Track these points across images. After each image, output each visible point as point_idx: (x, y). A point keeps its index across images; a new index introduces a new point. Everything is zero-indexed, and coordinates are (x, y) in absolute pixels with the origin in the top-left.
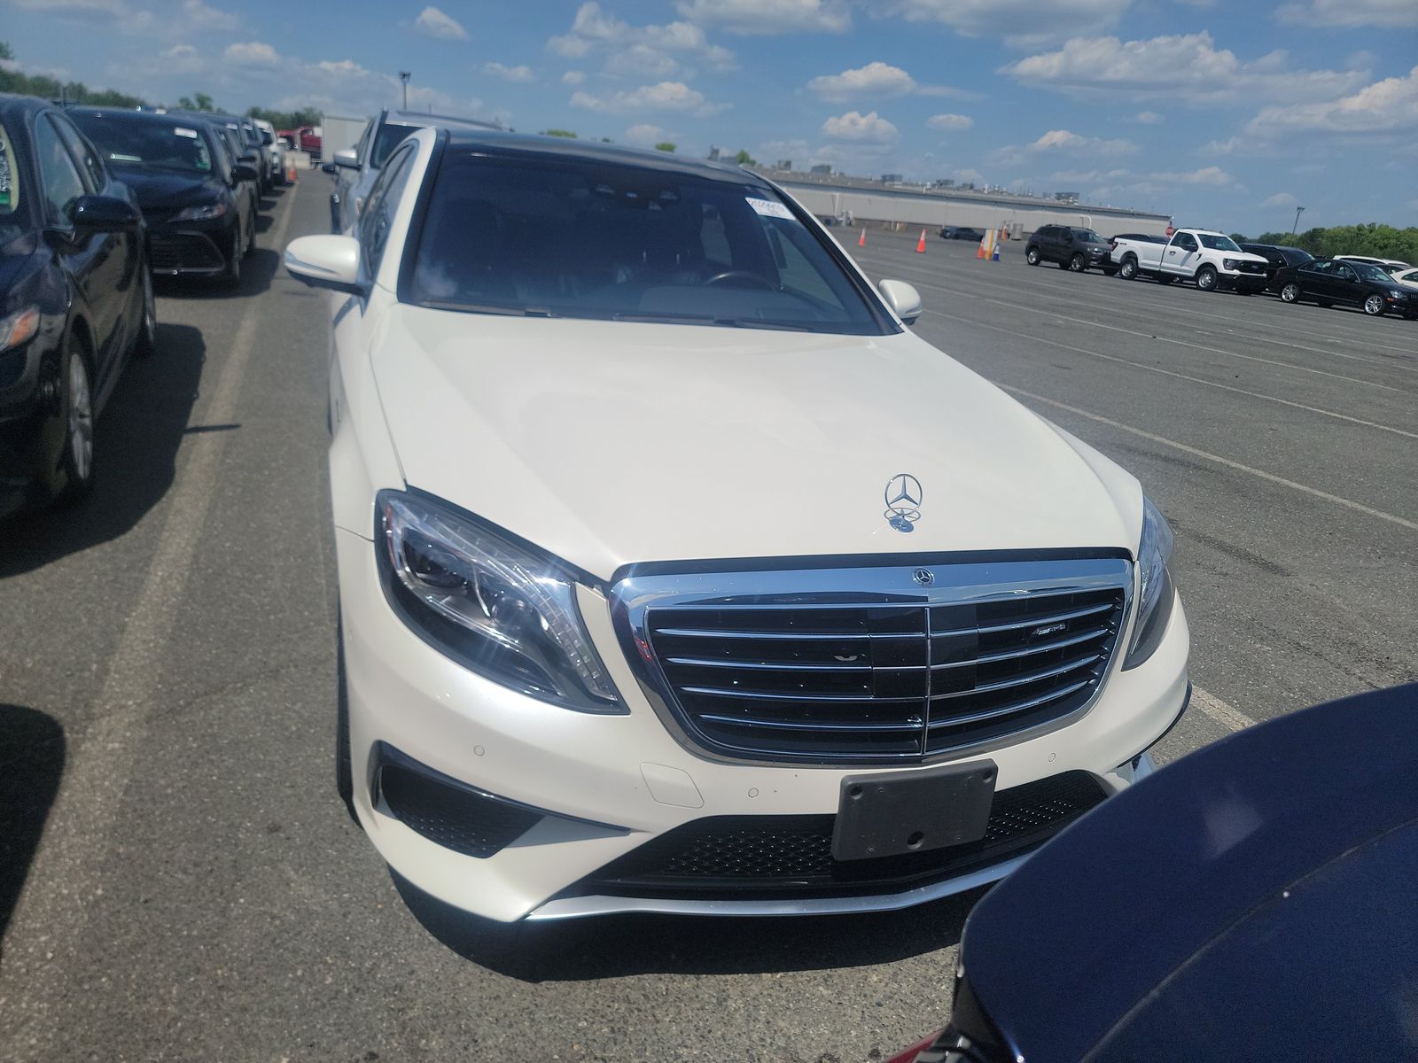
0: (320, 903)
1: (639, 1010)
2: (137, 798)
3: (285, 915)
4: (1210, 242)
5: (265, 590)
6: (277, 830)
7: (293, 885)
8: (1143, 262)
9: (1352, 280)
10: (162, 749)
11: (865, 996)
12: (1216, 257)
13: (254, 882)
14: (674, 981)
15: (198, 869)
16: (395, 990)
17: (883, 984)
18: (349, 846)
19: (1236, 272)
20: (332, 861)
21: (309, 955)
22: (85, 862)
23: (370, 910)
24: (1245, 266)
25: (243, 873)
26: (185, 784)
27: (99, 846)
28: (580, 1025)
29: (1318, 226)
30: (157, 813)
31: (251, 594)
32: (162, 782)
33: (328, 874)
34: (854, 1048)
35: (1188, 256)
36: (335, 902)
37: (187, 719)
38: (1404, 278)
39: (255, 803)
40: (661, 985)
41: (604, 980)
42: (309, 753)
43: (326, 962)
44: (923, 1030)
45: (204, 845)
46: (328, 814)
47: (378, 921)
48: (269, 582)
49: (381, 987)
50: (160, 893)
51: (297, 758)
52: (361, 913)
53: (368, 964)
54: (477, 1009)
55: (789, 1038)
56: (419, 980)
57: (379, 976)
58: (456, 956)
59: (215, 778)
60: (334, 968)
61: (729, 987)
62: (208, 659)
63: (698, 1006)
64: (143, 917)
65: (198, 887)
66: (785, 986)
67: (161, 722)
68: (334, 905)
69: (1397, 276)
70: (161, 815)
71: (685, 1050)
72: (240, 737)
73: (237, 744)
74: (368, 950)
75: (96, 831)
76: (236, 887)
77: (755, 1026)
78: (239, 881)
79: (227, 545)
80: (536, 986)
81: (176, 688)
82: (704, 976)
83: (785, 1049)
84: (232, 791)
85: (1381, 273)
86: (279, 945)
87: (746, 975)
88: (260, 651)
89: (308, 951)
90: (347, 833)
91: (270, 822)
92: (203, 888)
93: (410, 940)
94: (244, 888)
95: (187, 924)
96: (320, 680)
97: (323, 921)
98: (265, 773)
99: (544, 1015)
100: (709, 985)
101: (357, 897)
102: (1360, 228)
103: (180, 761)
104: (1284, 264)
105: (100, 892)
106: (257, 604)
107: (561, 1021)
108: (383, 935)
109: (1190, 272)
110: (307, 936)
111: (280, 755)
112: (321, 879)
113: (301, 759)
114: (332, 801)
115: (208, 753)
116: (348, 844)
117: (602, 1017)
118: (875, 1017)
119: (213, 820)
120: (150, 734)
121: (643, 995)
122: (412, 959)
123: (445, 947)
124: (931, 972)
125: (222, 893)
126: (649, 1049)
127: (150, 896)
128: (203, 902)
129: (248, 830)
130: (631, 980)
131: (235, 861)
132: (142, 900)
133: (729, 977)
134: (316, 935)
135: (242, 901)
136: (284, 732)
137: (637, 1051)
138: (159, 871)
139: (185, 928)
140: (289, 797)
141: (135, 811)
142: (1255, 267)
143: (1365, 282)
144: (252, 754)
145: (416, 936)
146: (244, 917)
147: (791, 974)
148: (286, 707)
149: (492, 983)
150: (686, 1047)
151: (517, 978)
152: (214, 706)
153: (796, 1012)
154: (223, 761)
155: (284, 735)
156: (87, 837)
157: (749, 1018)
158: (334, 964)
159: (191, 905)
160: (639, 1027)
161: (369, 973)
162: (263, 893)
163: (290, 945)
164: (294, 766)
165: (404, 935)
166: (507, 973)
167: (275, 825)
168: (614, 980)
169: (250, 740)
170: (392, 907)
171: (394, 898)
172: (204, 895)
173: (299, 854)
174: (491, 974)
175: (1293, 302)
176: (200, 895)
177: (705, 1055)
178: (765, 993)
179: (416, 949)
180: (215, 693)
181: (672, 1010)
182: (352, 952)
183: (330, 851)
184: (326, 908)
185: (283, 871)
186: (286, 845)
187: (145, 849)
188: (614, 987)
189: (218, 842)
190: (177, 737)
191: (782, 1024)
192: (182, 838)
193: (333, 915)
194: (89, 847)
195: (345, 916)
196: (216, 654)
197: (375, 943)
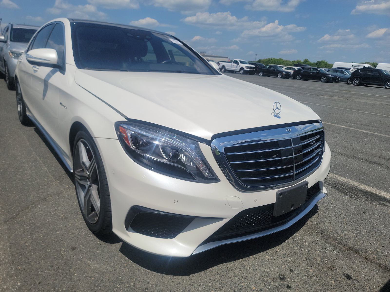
0: (104, 269)
1: (224, 276)
2: (16, 249)
3: (94, 276)
4: (242, 62)
5: (26, 174)
6: (75, 249)
7: (91, 265)
8: (227, 68)
9: (274, 70)
10: (16, 231)
11: (279, 256)
12: (244, 66)
13: (76, 267)
14: (228, 265)
15: (53, 268)
16: (146, 290)
17: (281, 251)
18: (104, 248)
19: (248, 69)
20: (100, 254)
21: (110, 286)
22: (7, 275)
23: (123, 267)
24: (250, 68)
25: (71, 265)
26: (31, 241)
27: (10, 268)
28: (209, 285)
29: (260, 59)
30: (26, 252)
31: (21, 176)
32: (23, 242)
33: (101, 259)
34: (286, 271)
35: (237, 66)
36: (109, 267)
37: (20, 220)
38: (285, 69)
39: (62, 242)
40: (225, 267)
41: (208, 269)
42: (72, 222)
43: (117, 287)
44: (299, 261)
45: (51, 260)
46: (90, 240)
47: (127, 270)
48: (26, 171)
49: (141, 290)
50: (43, 279)
51: (69, 225)
52: (120, 268)
53: (132, 284)
54: (175, 289)
55: (268, 273)
56: (152, 285)
57: (138, 287)
58: (159, 274)
59: (42, 237)
60: (121, 288)
61: (243, 262)
62: (17, 199)
63: (238, 270)
64: (42, 288)
65: (56, 274)
66: (258, 258)
67: (10, 222)
68: (110, 268)
69: (283, 69)
70: (28, 253)
71: (243, 284)
72: (44, 222)
73: (44, 224)
74: (129, 280)
75: (6, 263)
76: (71, 271)
77: (257, 272)
78: (71, 268)
79: (3, 162)
80: (189, 277)
81: (10, 210)
82: (235, 261)
83: (269, 276)
84: (51, 240)
85: (280, 68)
86: (97, 285)
87: (246, 258)
88: (35, 193)
89: (109, 285)
90: (100, 245)
91: (71, 247)
92: (59, 274)
93: (141, 273)
94: (74, 270)
95: (60, 287)
96: (62, 199)
97: (109, 274)
98: (60, 232)
99: (197, 285)
100: (238, 263)
101: (116, 264)
102: (269, 59)
103: (25, 234)
104: (258, 67)
105: (19, 284)
106: (25, 179)
107: (203, 285)
108: (131, 274)
109: (238, 70)
110: (106, 280)
111: (62, 225)
112: (100, 261)
113: (70, 225)
114: (89, 236)
115: (34, 229)
116: (103, 248)
117: (214, 281)
118: (285, 261)
119: (49, 250)
120: (8, 227)
121: (222, 271)
122: (146, 279)
123: (154, 272)
124: (291, 245)
125: (67, 274)
126: (233, 286)
127: (40, 281)
128: (61, 278)
129: (64, 251)
130: (215, 267)
131: (65, 262)
132: (37, 283)
133: (242, 260)
134: (109, 279)
135: (76, 274)
136: (59, 217)
137: (230, 288)
138: (39, 272)
139: (60, 289)
140: (73, 237)
141: (17, 253)
142: (252, 68)
143: (277, 70)
144: (51, 226)
145: (143, 271)
146: (80, 280)
147: (257, 255)
148: (55, 209)
149: (176, 279)
150: (243, 283)
151: (182, 276)
152: (28, 214)
153: (265, 264)
154: (42, 231)
155: (60, 218)
156: (4, 266)
157: (255, 270)
158: (121, 287)
159: (57, 280)
160: (226, 281)
161: (134, 287)
162: (82, 270)
163: (102, 285)
164: (69, 227)
165: (138, 272)
166: (178, 275)
167: (73, 247)
168: (211, 269)
169: (48, 222)
170: (129, 264)
171: (128, 261)
172: (60, 276)
173: (87, 255)
174: (173, 277)
175: (262, 76)
176: (59, 276)
177: (249, 284)
178: (254, 261)
179: (145, 275)
180: (26, 209)
181: (232, 273)
182: (124, 281)
183: (98, 251)
184: (107, 270)
185: (85, 261)
186: (81, 253)
187: (28, 266)
188: (212, 271)
189: (55, 257)
190: (19, 226)
191: (263, 269)
192: (41, 259)
193: (111, 271)
194: (6, 269)
195: (115, 270)
196: (19, 197)
197: (131, 277)
